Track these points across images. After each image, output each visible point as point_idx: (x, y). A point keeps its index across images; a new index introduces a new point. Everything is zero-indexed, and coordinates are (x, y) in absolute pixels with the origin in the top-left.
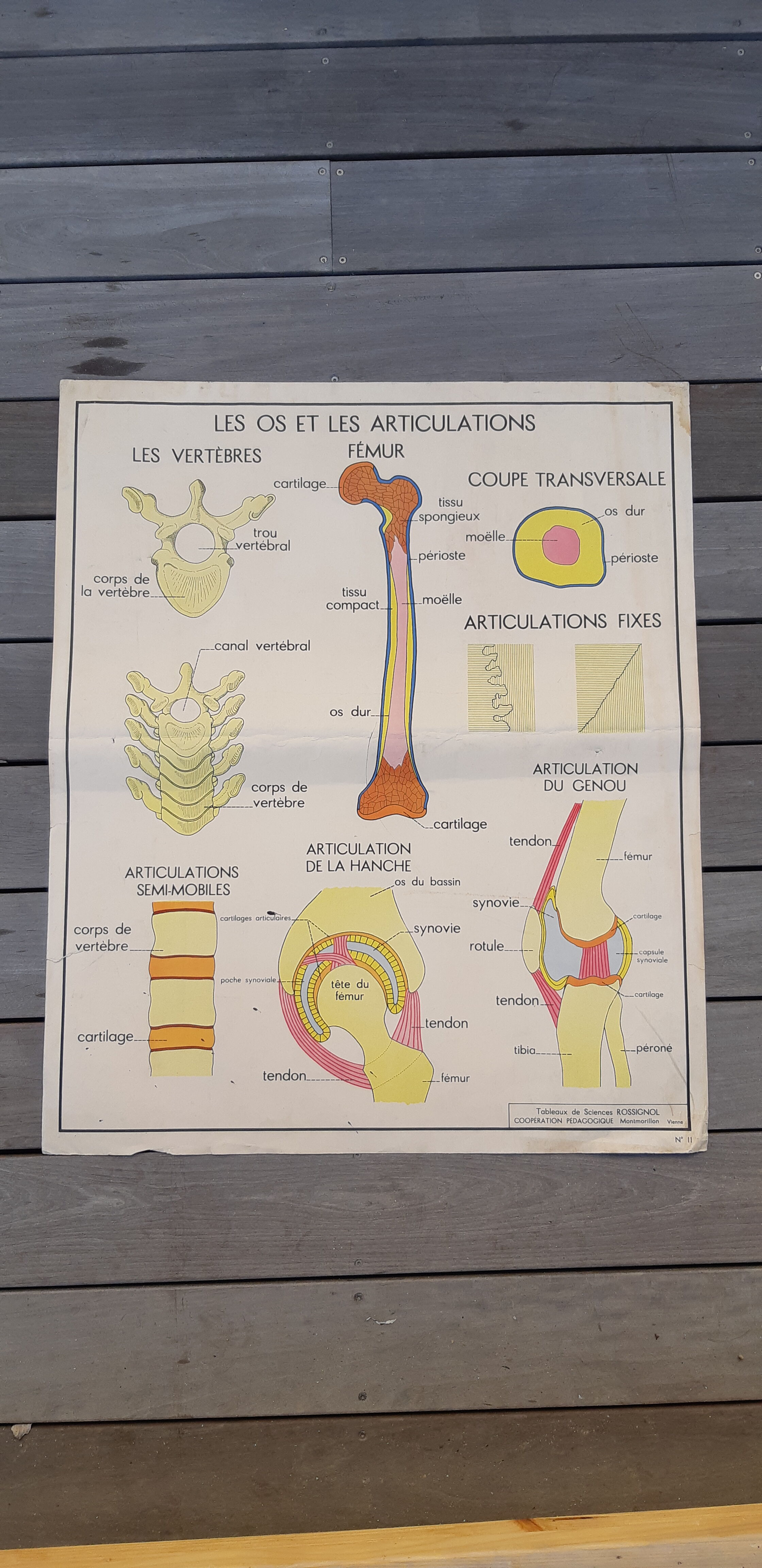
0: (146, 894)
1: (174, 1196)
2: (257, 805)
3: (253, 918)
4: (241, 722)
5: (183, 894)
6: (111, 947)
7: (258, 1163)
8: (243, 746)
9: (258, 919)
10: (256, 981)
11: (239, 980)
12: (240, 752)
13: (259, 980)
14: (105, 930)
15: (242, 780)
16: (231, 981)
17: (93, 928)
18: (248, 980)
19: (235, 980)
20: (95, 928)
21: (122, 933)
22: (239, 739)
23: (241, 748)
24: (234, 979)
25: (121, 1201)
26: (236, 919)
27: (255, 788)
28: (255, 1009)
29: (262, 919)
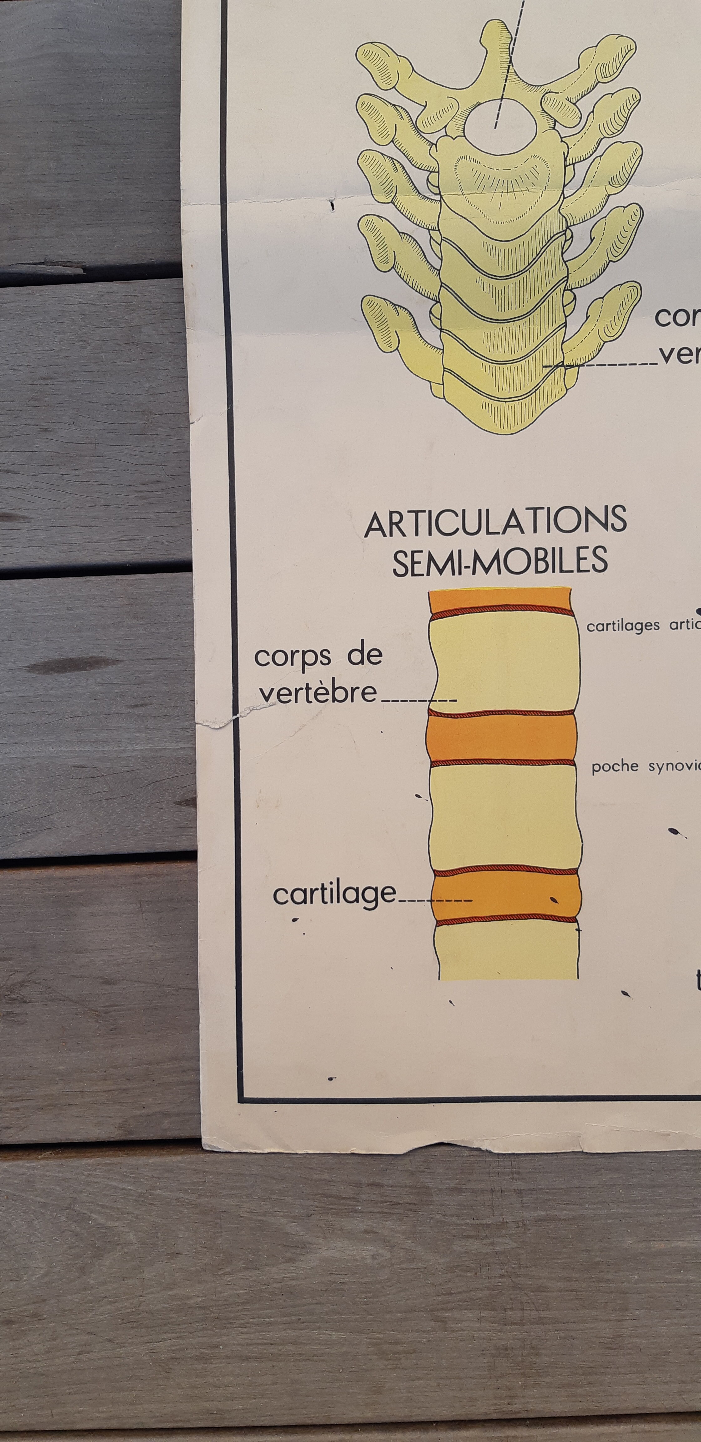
0: (413, 574)
1: (499, 1240)
2: (667, 359)
3: (664, 625)
4: (636, 150)
5: (499, 572)
6: (340, 694)
7: (687, 1170)
8: (641, 207)
9: (674, 626)
10: (675, 767)
11: (634, 767)
12: (634, 224)
13: (680, 767)
14: (324, 657)
15: (634, 297)
16: (616, 767)
17: (298, 651)
18: (655, 766)
19: (625, 766)
20: (301, 652)
21: (362, 662)
22: (632, 193)
23: (638, 214)
24: (623, 765)
25: (381, 1251)
26: (623, 626)
27: (664, 318)
28: (674, 831)
29: (684, 625)
